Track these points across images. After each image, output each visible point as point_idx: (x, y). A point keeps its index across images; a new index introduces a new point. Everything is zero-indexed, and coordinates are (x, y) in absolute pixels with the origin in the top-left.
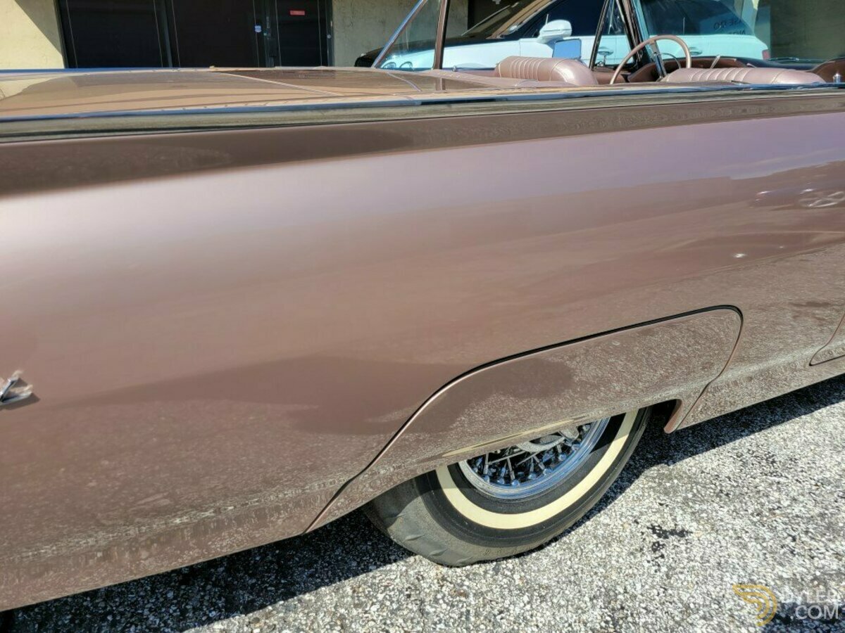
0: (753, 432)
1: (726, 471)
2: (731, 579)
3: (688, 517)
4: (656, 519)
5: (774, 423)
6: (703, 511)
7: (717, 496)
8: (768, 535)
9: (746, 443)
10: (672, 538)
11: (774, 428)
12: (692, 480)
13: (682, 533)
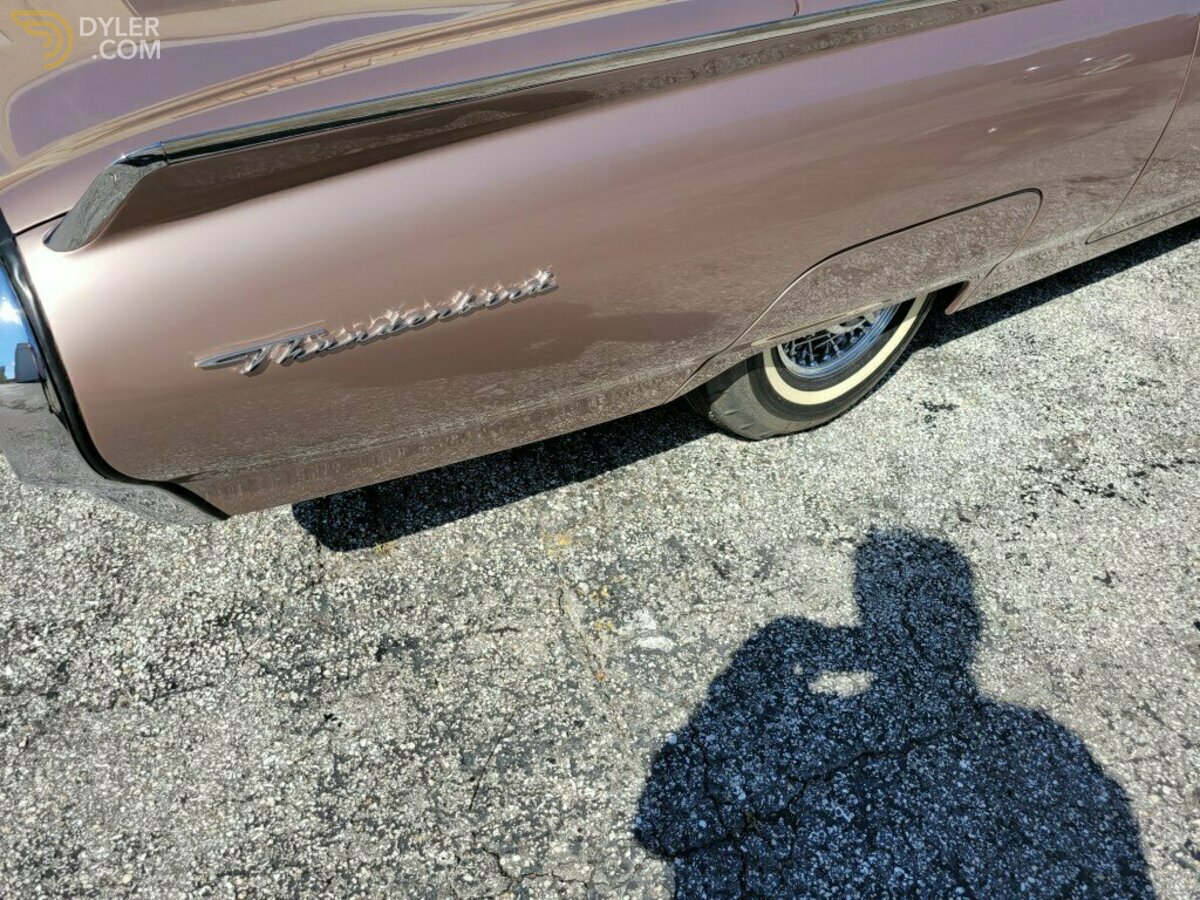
0: (1014, 314)
1: (989, 352)
2: (994, 443)
3: (955, 394)
4: (927, 397)
5: (1035, 304)
6: (968, 388)
7: (981, 374)
8: (1026, 406)
9: (1007, 325)
10: (942, 411)
11: (1034, 309)
12: (957, 361)
13: (950, 408)
